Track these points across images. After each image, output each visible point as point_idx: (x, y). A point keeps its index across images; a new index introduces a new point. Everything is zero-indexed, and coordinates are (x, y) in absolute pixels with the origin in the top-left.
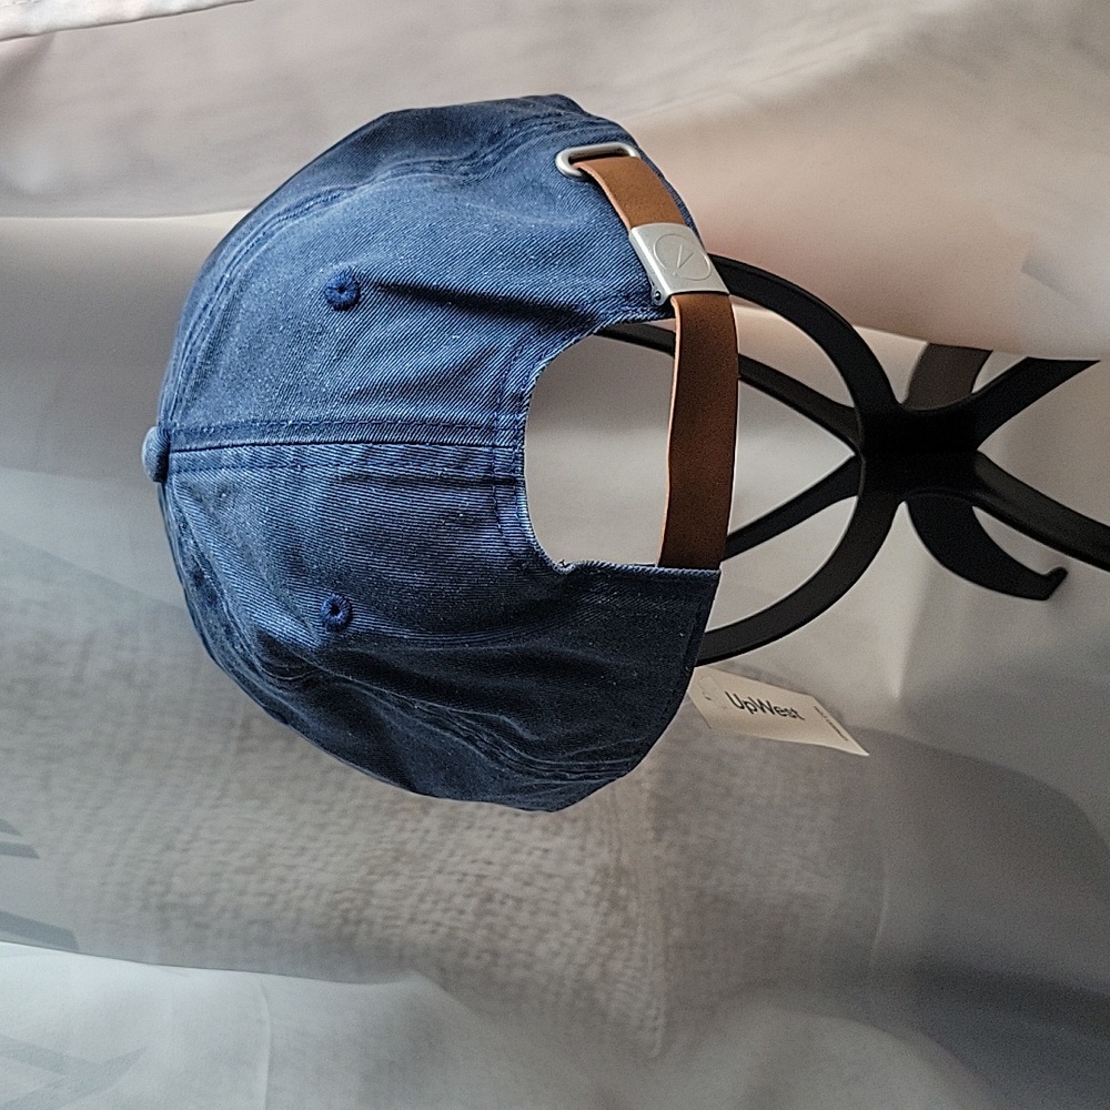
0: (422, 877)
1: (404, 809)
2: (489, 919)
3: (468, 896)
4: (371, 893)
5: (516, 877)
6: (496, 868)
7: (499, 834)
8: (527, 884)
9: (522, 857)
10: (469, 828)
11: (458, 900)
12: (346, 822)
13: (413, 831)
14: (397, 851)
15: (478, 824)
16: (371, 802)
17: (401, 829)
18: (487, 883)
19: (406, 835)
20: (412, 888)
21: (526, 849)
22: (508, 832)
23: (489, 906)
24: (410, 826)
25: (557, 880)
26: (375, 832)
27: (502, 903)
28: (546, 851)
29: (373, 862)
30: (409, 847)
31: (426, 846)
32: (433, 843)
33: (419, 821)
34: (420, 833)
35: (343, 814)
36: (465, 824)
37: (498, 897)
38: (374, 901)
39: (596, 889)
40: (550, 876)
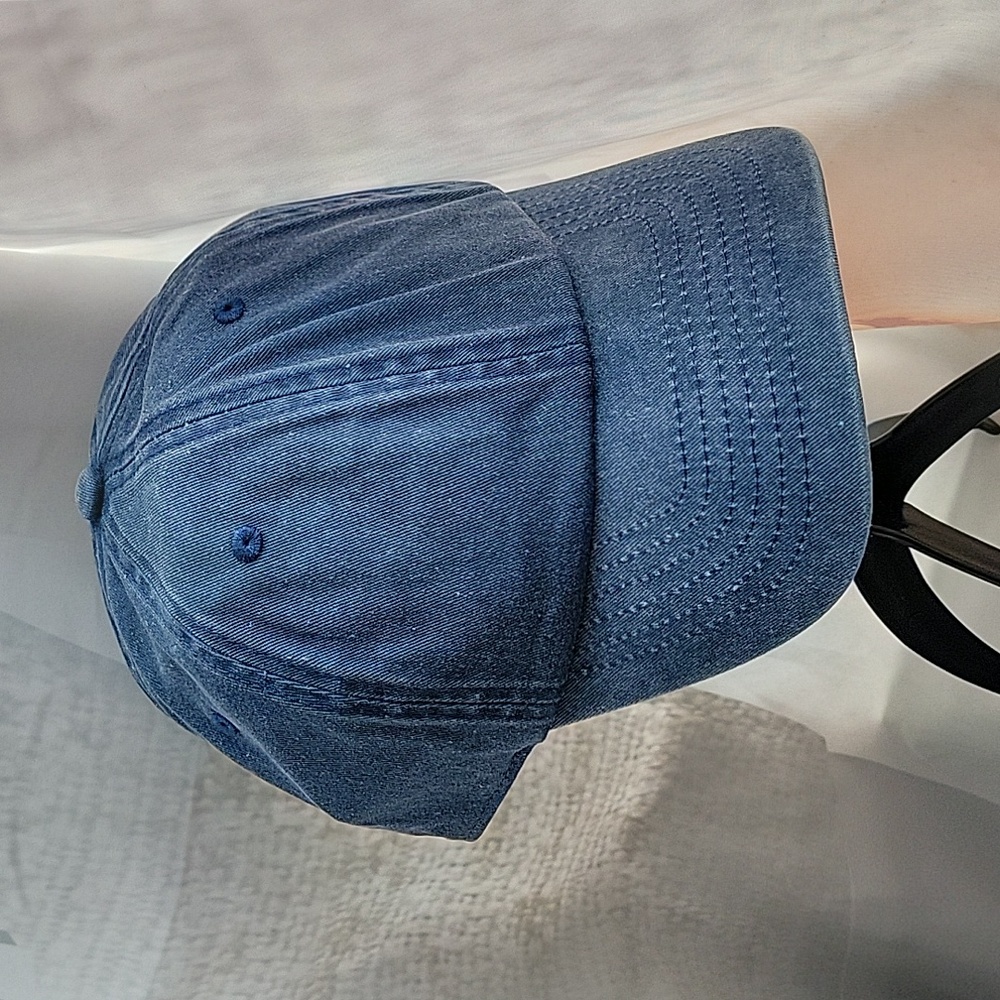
0: (374, 947)
1: (356, 869)
2: (441, 983)
3: (418, 962)
4: (334, 977)
5: (451, 929)
6: (433, 922)
7: (437, 884)
8: (462, 934)
9: (454, 906)
10: (411, 883)
11: (411, 967)
12: (306, 888)
13: (366, 893)
14: (354, 919)
15: (420, 877)
16: (325, 864)
17: (356, 892)
18: (430, 942)
19: (360, 899)
20: (368, 963)
21: (458, 896)
22: (444, 881)
23: (438, 967)
24: (362, 887)
25: (484, 921)
26: (334, 898)
27: (447, 961)
28: (474, 896)
29: (335, 939)
30: (363, 913)
31: (376, 908)
32: (383, 904)
33: (370, 881)
34: (371, 895)
35: (302, 880)
36: (409, 879)
37: (442, 956)
38: (339, 986)
39: (515, 921)
40: (478, 919)
